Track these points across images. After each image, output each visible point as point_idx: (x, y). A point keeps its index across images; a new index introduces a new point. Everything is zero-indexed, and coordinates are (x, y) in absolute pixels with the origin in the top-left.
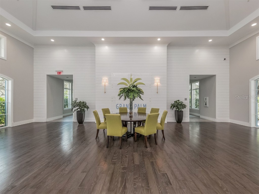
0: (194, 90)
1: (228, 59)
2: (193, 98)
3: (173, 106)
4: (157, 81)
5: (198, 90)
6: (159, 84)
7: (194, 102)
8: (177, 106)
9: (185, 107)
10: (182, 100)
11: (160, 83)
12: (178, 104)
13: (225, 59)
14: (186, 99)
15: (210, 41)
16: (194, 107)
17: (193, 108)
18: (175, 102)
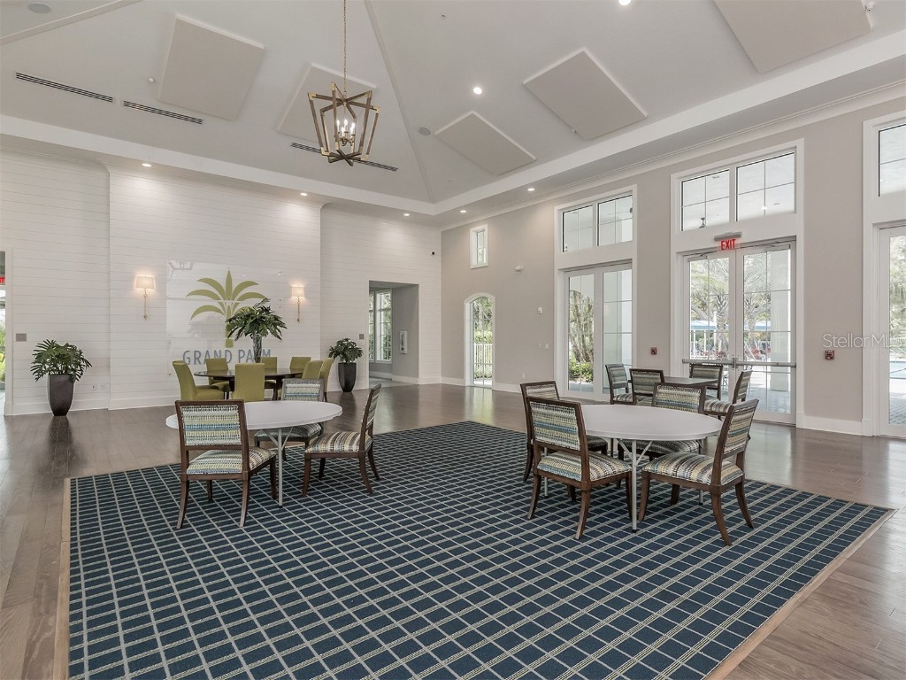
0: (380, 310)
1: (438, 253)
2: (378, 334)
3: (335, 353)
4: (298, 292)
5: (390, 313)
6: (302, 299)
7: (380, 343)
8: (343, 353)
9: (360, 355)
10: (354, 338)
11: (306, 296)
12: (346, 348)
13: (433, 253)
14: (362, 337)
15: (407, 215)
16: (380, 356)
17: (378, 359)
18: (339, 342)
